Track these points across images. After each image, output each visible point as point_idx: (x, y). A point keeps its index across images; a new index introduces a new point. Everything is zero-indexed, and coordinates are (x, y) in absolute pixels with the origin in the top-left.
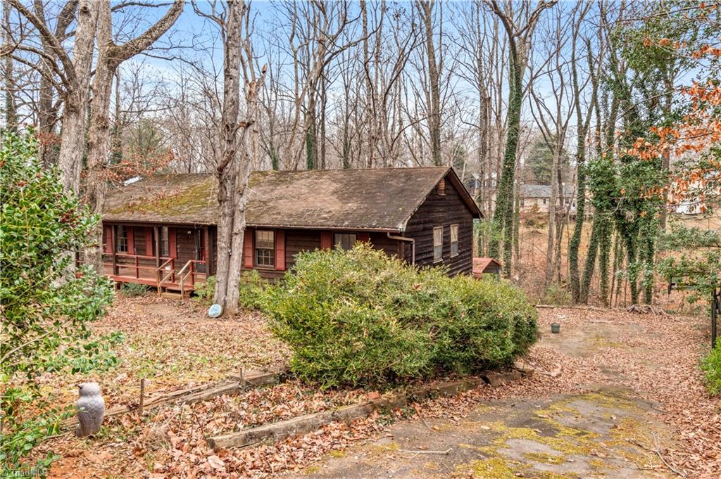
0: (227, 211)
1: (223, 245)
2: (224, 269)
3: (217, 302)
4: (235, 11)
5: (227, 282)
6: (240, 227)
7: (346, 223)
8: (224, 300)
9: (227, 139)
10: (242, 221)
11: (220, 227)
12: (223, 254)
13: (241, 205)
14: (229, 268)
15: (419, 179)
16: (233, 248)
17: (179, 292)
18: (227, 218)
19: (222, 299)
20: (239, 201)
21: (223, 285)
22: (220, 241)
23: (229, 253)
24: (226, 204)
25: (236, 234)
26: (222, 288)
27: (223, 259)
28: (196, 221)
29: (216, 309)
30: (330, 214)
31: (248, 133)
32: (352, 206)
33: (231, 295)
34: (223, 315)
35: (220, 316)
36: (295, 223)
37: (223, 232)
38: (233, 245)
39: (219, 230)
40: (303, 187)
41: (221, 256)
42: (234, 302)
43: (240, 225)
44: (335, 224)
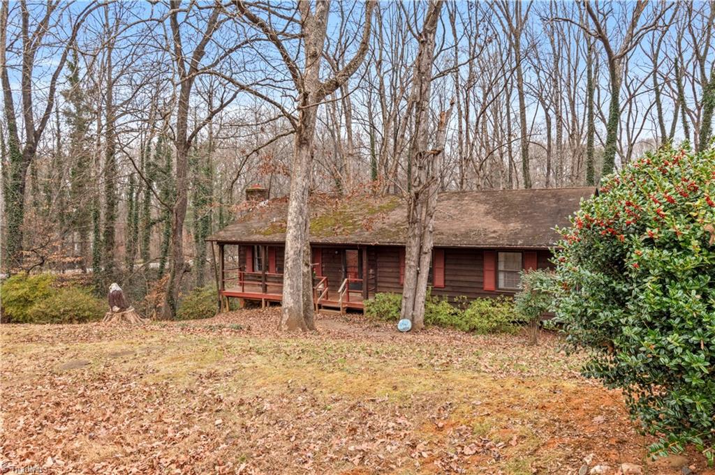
0: (417, 231)
1: (412, 263)
2: (413, 286)
3: (404, 317)
4: (428, 49)
5: (415, 299)
6: (429, 247)
7: (520, 242)
8: (412, 315)
9: (418, 165)
10: (430, 241)
11: (410, 247)
12: (412, 272)
13: (431, 227)
14: (416, 285)
15: (570, 200)
16: (421, 267)
17: (338, 309)
18: (417, 239)
19: (410, 314)
20: (429, 223)
21: (411, 300)
22: (409, 260)
23: (418, 271)
24: (416, 225)
25: (426, 253)
26: (410, 305)
27: (412, 276)
28: (357, 242)
29: (405, 324)
30: (498, 234)
31: (438, 160)
32: (514, 225)
33: (419, 311)
34: (412, 330)
35: (410, 331)
36: (465, 242)
37: (412, 252)
38: (421, 263)
39: (408, 250)
40: (450, 208)
41: (409, 274)
42: (421, 318)
43: (429, 245)
44: (508, 243)
